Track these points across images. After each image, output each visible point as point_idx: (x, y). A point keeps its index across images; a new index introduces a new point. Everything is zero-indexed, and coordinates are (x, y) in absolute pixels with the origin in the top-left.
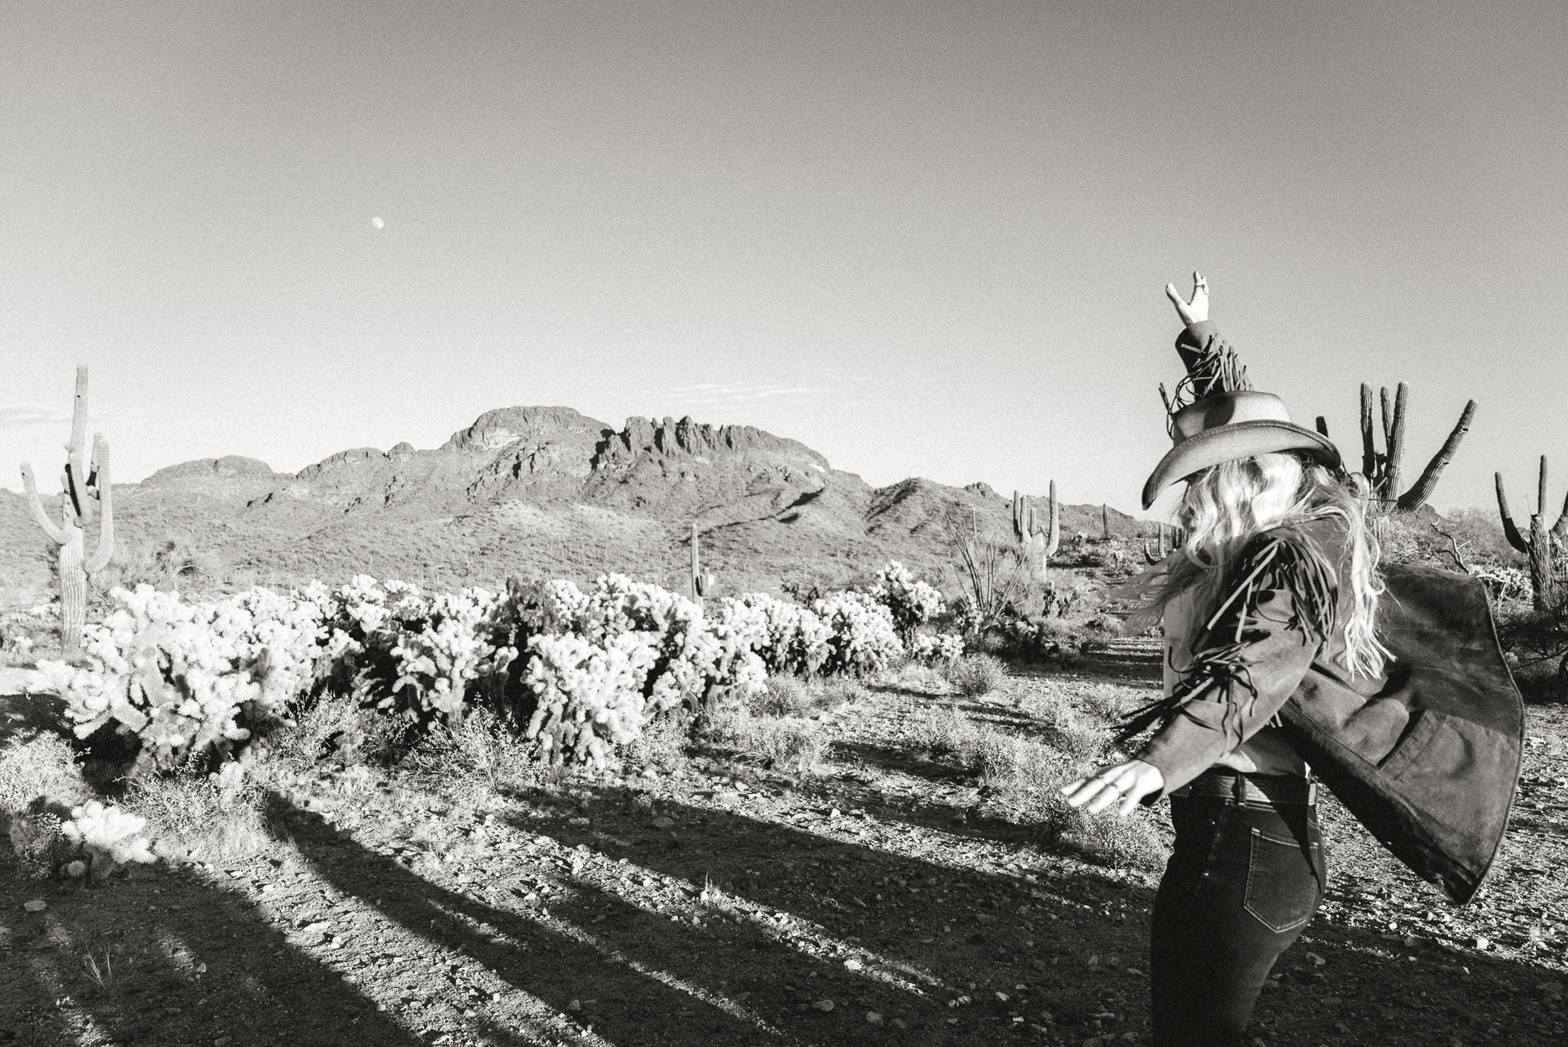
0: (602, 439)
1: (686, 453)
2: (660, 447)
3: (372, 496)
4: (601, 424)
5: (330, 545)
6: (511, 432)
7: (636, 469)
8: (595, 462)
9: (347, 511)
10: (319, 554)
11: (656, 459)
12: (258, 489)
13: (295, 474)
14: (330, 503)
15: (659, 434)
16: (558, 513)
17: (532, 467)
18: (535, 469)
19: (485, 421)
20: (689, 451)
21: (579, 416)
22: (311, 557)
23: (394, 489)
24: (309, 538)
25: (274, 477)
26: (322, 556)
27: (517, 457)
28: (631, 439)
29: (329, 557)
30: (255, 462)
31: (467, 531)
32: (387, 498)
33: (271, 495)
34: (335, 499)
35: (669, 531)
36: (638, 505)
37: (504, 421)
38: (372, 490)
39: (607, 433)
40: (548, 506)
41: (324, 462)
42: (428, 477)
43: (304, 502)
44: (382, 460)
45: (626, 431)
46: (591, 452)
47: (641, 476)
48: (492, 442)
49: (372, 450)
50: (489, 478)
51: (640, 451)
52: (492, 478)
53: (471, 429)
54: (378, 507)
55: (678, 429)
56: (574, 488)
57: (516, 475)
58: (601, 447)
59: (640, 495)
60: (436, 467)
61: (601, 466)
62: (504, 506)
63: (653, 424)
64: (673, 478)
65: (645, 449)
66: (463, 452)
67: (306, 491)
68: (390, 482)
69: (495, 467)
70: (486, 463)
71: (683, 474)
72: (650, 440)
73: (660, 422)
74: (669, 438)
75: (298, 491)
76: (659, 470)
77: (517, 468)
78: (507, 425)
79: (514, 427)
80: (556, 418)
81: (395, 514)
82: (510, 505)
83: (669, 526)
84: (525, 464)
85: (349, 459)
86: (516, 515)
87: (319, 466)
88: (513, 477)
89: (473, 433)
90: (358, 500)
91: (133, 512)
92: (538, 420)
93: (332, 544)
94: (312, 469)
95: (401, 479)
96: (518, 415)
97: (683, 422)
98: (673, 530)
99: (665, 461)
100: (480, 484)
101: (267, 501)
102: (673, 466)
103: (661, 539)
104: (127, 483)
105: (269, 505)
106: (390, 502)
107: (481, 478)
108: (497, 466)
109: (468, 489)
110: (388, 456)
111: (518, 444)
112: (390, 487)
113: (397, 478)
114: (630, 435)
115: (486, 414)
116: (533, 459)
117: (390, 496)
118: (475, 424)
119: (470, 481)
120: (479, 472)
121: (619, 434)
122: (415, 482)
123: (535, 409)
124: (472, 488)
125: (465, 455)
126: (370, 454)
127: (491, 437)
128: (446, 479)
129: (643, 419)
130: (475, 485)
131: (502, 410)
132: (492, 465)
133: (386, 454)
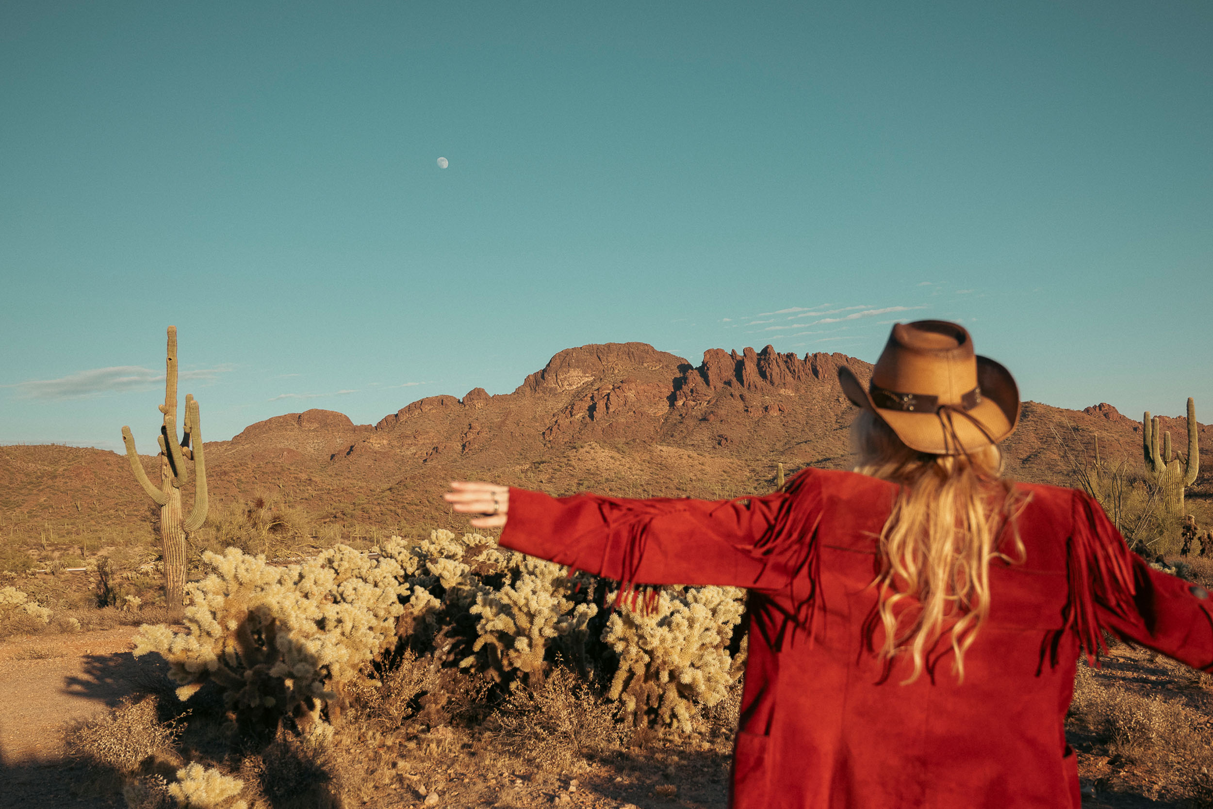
0: (679, 375)
1: (769, 386)
2: (740, 380)
3: (449, 444)
4: (678, 359)
5: (411, 496)
6: (585, 372)
7: (715, 405)
8: (672, 399)
9: (425, 461)
10: (400, 505)
11: (737, 394)
12: (340, 442)
13: (374, 425)
14: (409, 453)
15: (740, 366)
16: (637, 456)
17: (607, 408)
18: (611, 410)
19: (558, 362)
20: (772, 383)
21: (654, 350)
22: (393, 508)
23: (471, 436)
24: (390, 489)
25: (355, 429)
26: (403, 508)
27: (592, 398)
28: (710, 373)
29: (410, 508)
30: (336, 415)
31: (544, 477)
32: (464, 446)
33: (352, 447)
34: (413, 450)
35: (754, 471)
36: (719, 444)
37: (577, 361)
38: (448, 438)
39: (685, 367)
40: (625, 448)
41: (401, 411)
42: (503, 422)
43: (384, 453)
44: (458, 407)
45: (704, 364)
46: (667, 391)
47: (722, 412)
48: (566, 383)
49: (447, 397)
50: (564, 422)
51: (720, 385)
52: (568, 421)
53: (544, 371)
54: (455, 456)
55: (759, 360)
56: (652, 429)
57: (592, 417)
58: (678, 384)
59: (722, 433)
60: (510, 412)
61: (680, 403)
62: (581, 450)
63: (733, 355)
64: (756, 414)
65: (725, 383)
66: (537, 395)
67: (385, 442)
68: (466, 430)
69: (570, 410)
70: (561, 405)
71: (766, 408)
72: (729, 374)
73: (740, 353)
74: (750, 370)
75: (377, 443)
76: (741, 405)
77: (592, 409)
78: (581, 364)
79: (588, 366)
80: (630, 355)
81: (473, 462)
82: (587, 448)
83: (754, 465)
84: (601, 405)
85: (426, 408)
86: (593, 459)
87: (396, 416)
88: (588, 419)
89: (546, 375)
90: (436, 449)
91: (227, 469)
92: (612, 358)
93: (413, 495)
94: (390, 419)
95: (477, 426)
96: (591, 354)
97: (766, 351)
98: (758, 469)
99: (746, 393)
100: (555, 429)
101: (348, 453)
102: (756, 401)
103: (745, 478)
104: (219, 441)
105: (350, 457)
106: (467, 450)
107: (556, 422)
108: (572, 408)
109: (544, 433)
110: (462, 403)
111: (592, 384)
112: (466, 434)
113: (473, 425)
114: (708, 369)
115: (559, 355)
116: (608, 399)
117: (467, 444)
118: (548, 365)
119: (546, 425)
120: (554, 416)
121: (696, 368)
122: (491, 428)
123: (609, 346)
124: (548, 432)
125: (539, 398)
126: (445, 401)
127: (565, 379)
128: (521, 424)
129: (723, 351)
130: (550, 429)
131: (574, 349)
132: (567, 408)
133: (461, 401)
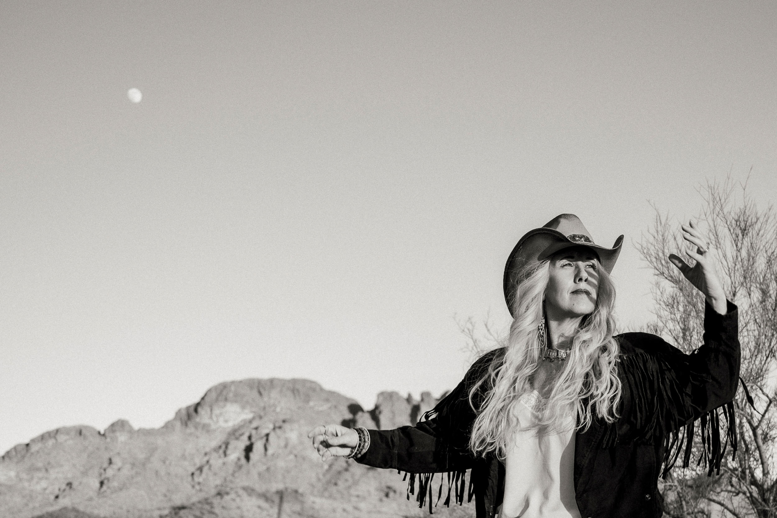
0: (348, 415)
3: (85, 480)
4: (347, 399)
6: (243, 408)
9: (57, 497)
13: (2, 454)
14: (38, 488)
15: (415, 411)
17: (266, 449)
18: (270, 452)
19: (214, 395)
21: (322, 389)
23: (110, 473)
27: (250, 438)
28: (382, 417)
32: (102, 483)
34: (44, 484)
36: (387, 495)
37: (236, 395)
38: (85, 473)
39: (355, 408)
41: (33, 441)
42: (148, 459)
43: (11, 487)
44: (98, 439)
45: (377, 407)
48: (221, 419)
49: (86, 427)
52: (221, 461)
53: (198, 405)
54: (91, 493)
56: (314, 475)
57: (247, 458)
59: (390, 484)
60: (157, 448)
62: (226, 497)
63: (409, 399)
66: (188, 431)
67: (12, 474)
68: (105, 465)
69: (224, 448)
70: (214, 443)
73: (417, 398)
77: (249, 449)
78: (238, 398)
79: (247, 402)
80: (295, 392)
81: (110, 502)
82: (233, 495)
84: (258, 446)
85: (61, 438)
86: (239, 508)
87: (27, 445)
88: (243, 461)
89: (199, 409)
90: (69, 485)
92: (274, 394)
94: (20, 449)
95: (118, 463)
96: (251, 388)
100: (205, 469)
106: (105, 488)
107: (208, 462)
108: (226, 447)
109: (193, 474)
110: (104, 435)
111: (250, 422)
112: (105, 470)
113: (114, 460)
114: (380, 412)
115: (216, 388)
116: (267, 440)
117: (106, 482)
118: (203, 399)
119: (195, 465)
120: (206, 454)
121: (368, 412)
122: (133, 465)
123: (272, 381)
124: (197, 473)
125: (191, 434)
126: (84, 432)
127: (221, 414)
128: (167, 462)
129: (397, 394)
130: (200, 469)
131: (233, 382)
132: (220, 447)
133: (102, 432)
